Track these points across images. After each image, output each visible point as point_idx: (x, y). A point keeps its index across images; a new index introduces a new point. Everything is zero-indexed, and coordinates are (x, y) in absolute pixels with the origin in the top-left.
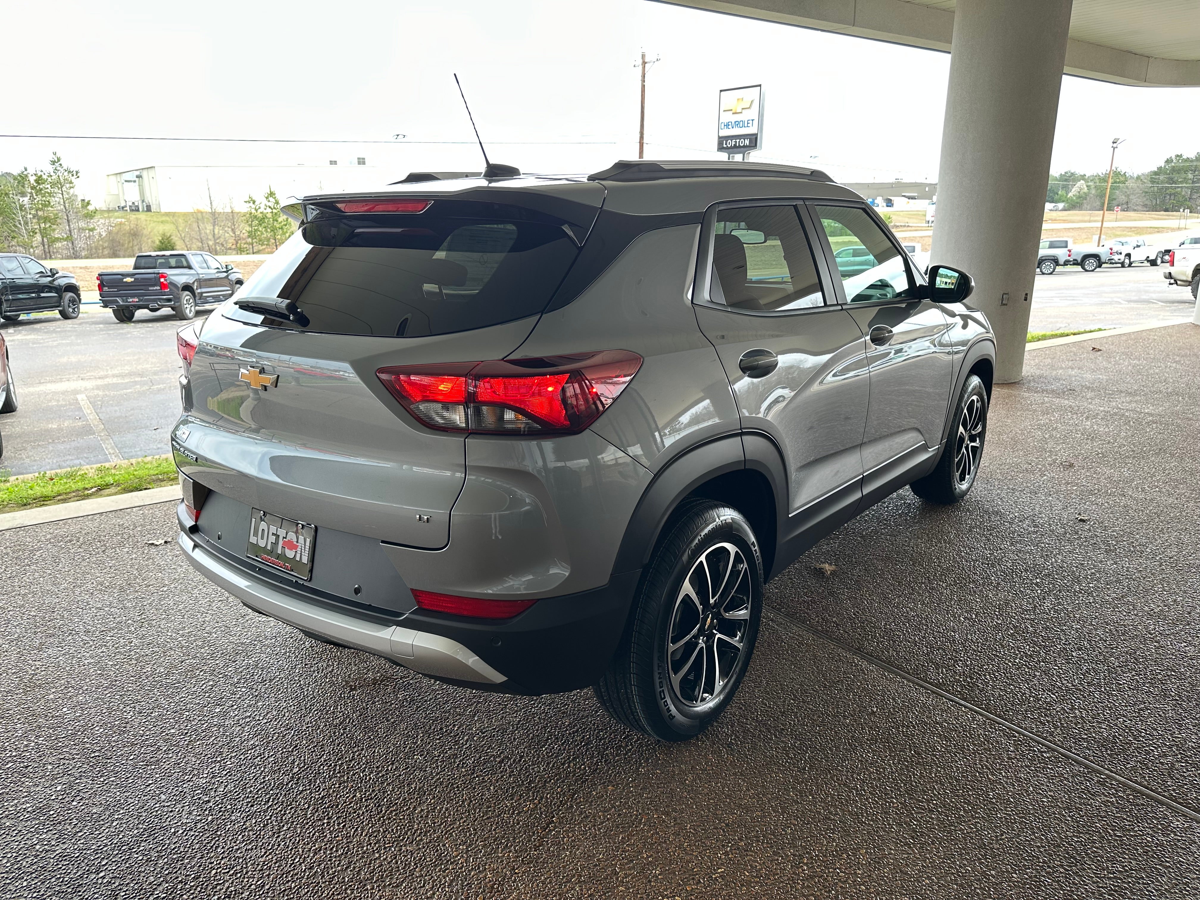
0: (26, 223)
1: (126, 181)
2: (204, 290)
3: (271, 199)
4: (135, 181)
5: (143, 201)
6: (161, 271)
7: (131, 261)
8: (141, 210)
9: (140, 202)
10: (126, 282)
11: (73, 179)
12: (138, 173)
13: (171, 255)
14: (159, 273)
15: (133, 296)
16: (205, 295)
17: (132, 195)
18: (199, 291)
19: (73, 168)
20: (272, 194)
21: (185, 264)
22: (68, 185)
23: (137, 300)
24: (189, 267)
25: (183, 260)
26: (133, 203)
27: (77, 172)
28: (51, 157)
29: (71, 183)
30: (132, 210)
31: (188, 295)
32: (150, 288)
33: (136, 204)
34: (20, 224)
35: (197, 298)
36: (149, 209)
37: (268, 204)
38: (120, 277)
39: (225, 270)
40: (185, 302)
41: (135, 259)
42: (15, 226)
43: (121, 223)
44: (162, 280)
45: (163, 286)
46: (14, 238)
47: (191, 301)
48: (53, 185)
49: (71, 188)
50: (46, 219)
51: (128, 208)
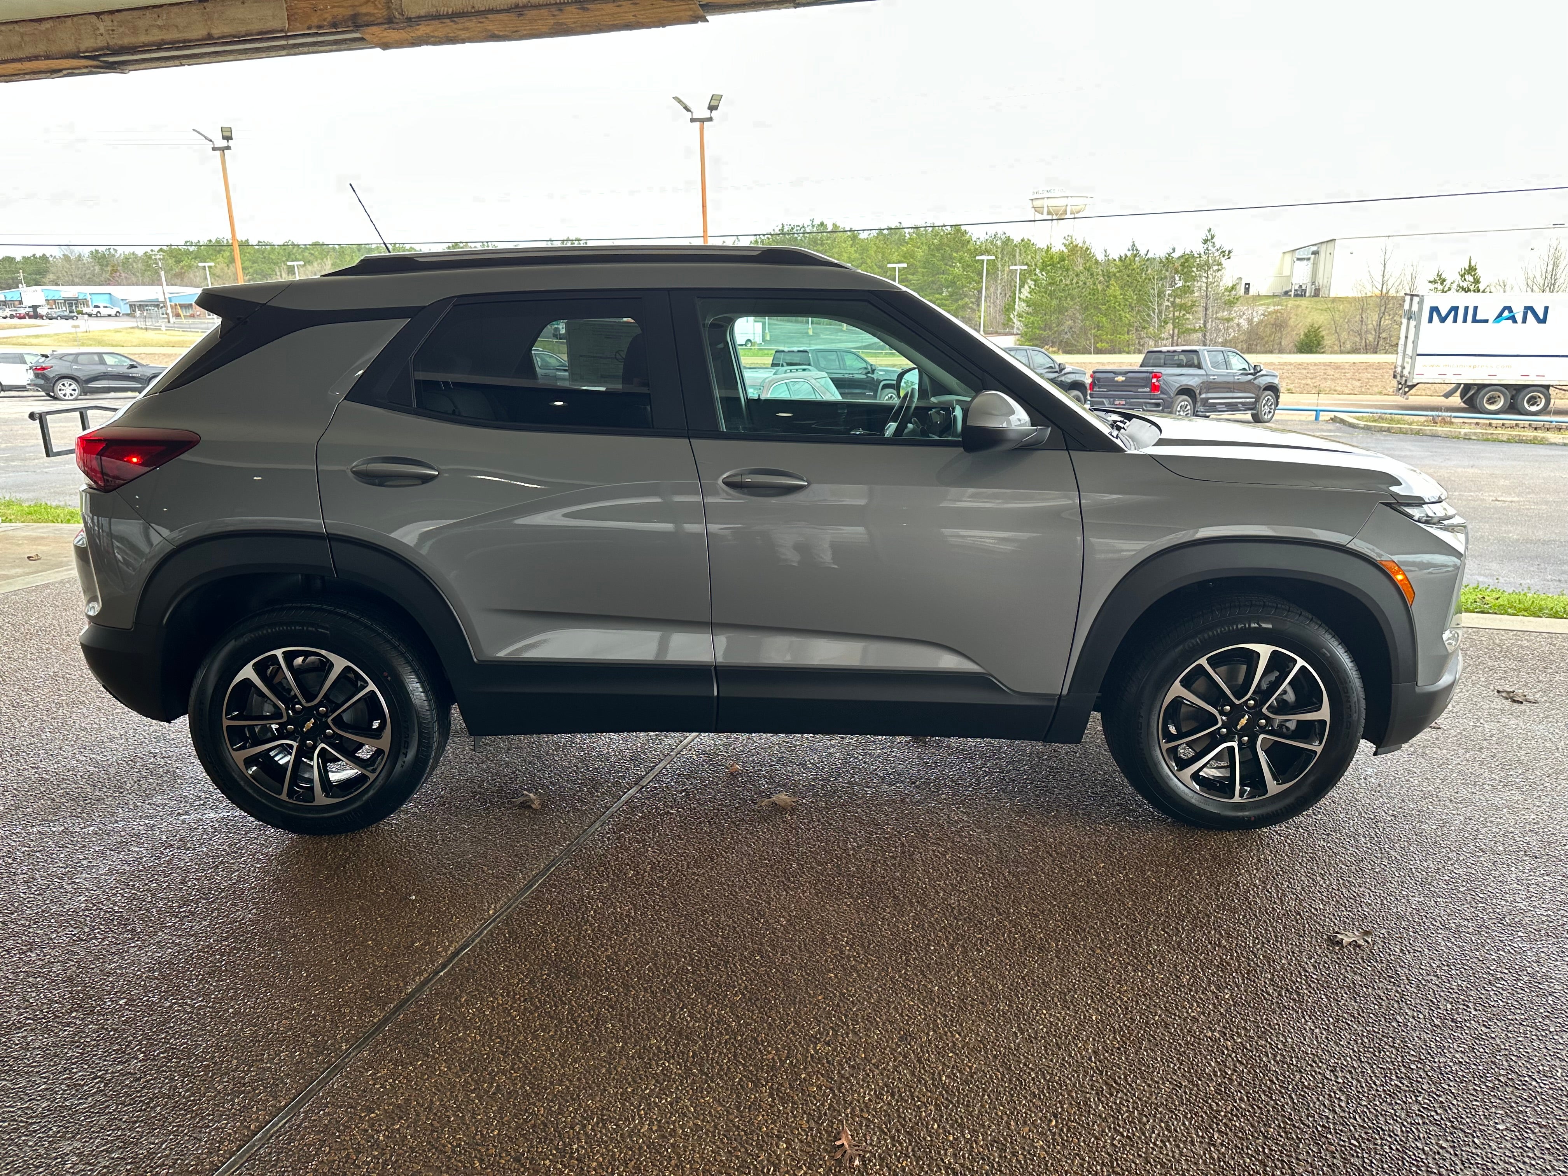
0: (1160, 312)
1: (1298, 259)
2: (1210, 395)
3: (1470, 278)
4: (1309, 259)
5: (1313, 283)
6: (1156, 370)
7: (1139, 358)
8: (1307, 294)
9: (1309, 285)
10: (1117, 381)
11: (1223, 260)
12: (1315, 248)
13: (1183, 351)
14: (1151, 373)
15: (1120, 397)
16: (1211, 401)
17: (1301, 275)
18: (1203, 396)
19: (1227, 248)
20: (1471, 270)
21: (1196, 362)
22: (1216, 268)
23: (1124, 402)
24: (1199, 367)
25: (1195, 358)
26: (1301, 286)
27: (1230, 252)
28: (1204, 234)
29: (1220, 264)
30: (1296, 295)
31: (1184, 401)
32: (1140, 390)
33: (1304, 287)
34: (1154, 312)
35: (1199, 404)
36: (1317, 293)
37: (1462, 284)
38: (1112, 375)
39: (1252, 371)
40: (1179, 409)
41: (1143, 356)
42: (1149, 315)
43: (1277, 312)
44: (1154, 380)
45: (1155, 388)
46: (1144, 328)
47: (1189, 407)
48: (1200, 267)
49: (1219, 270)
50: (1182, 307)
51: (1292, 293)
